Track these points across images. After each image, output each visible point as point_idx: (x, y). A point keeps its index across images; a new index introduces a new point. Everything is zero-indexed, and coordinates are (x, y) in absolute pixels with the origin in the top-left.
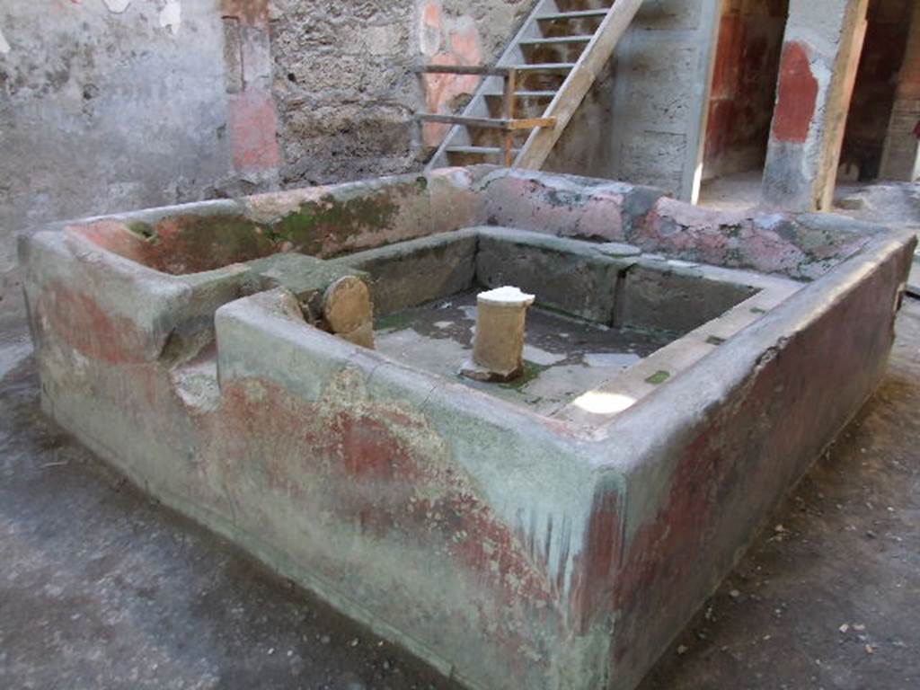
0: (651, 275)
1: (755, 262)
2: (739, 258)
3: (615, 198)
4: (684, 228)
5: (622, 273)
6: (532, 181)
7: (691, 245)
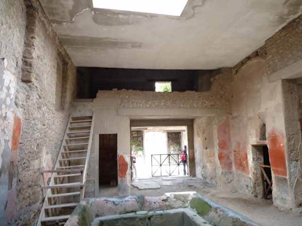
0: (158, 216)
1: (174, 207)
2: (170, 207)
3: (133, 200)
4: (155, 203)
5: (149, 219)
6: (105, 200)
7: (158, 206)
